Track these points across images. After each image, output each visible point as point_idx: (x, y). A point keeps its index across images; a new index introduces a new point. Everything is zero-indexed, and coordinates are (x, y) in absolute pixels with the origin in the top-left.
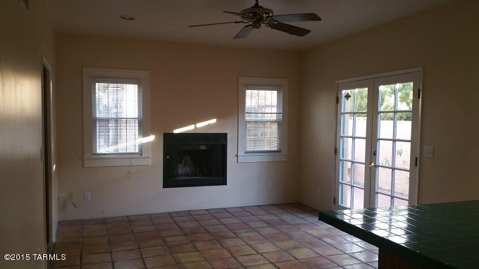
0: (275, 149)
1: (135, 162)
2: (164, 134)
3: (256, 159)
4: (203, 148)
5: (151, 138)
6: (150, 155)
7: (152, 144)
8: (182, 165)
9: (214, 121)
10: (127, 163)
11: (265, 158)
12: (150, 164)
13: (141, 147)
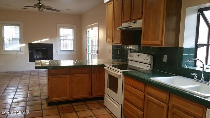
0: (72, 49)
1: (18, 53)
2: (29, 44)
3: (64, 53)
4: (44, 49)
5: (24, 45)
6: (24, 51)
7: (24, 47)
8: (38, 55)
9: (48, 39)
10: (15, 53)
11: (68, 53)
12: (24, 54)
13: (21, 48)
